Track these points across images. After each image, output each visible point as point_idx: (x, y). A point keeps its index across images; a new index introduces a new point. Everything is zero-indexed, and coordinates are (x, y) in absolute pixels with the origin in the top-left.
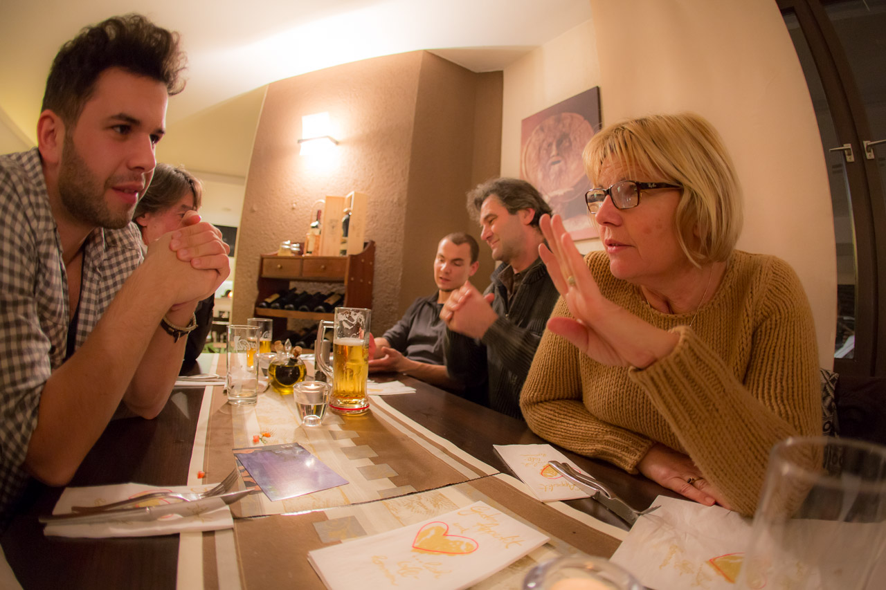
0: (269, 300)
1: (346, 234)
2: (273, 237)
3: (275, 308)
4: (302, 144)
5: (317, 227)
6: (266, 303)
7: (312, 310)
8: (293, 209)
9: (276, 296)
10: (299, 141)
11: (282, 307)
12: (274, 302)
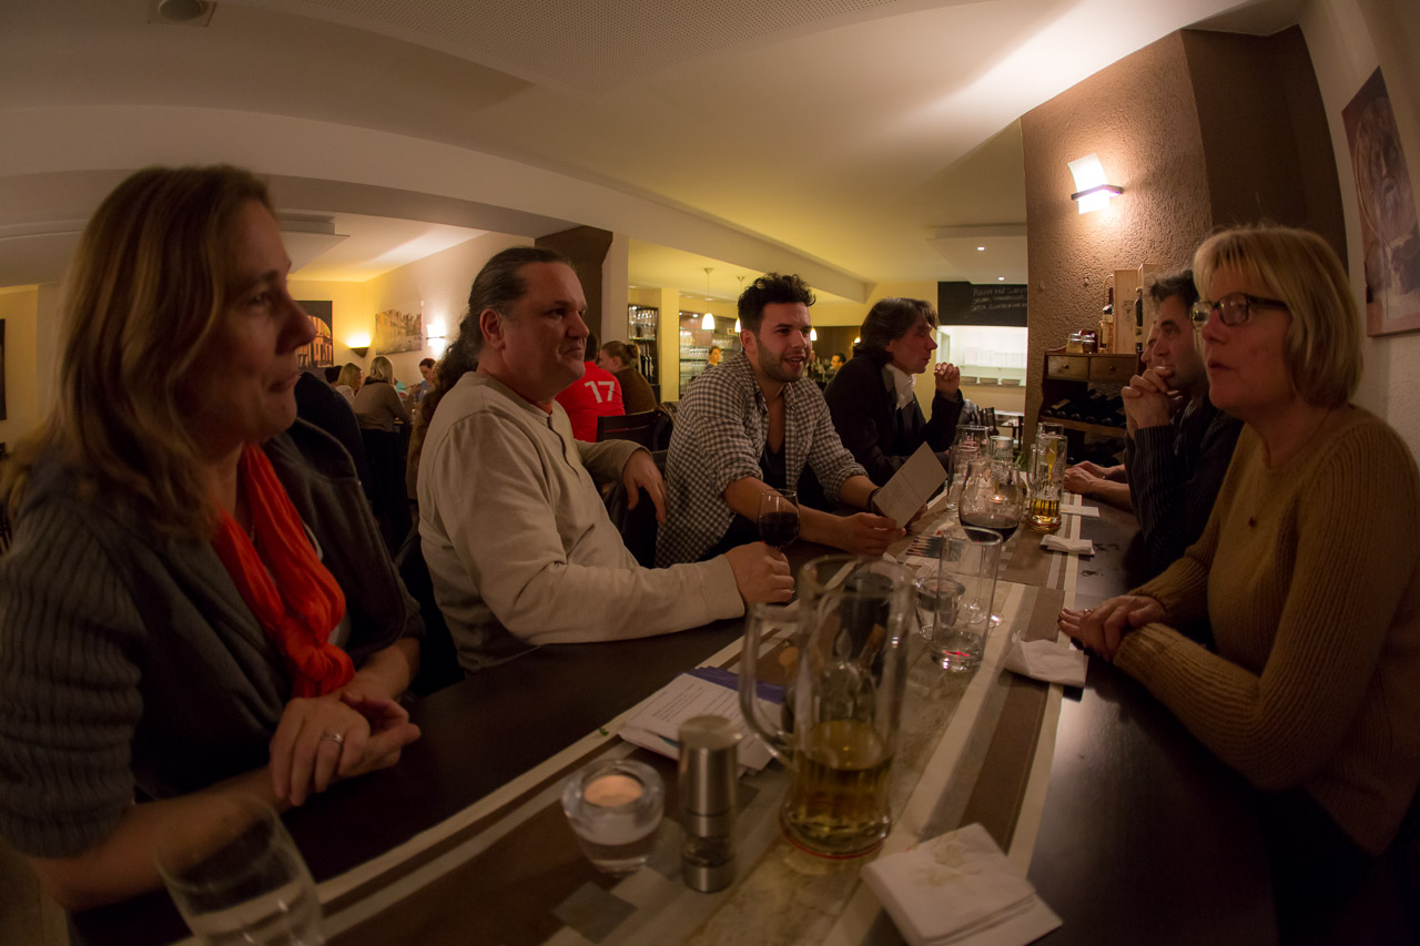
0: (1056, 407)
1: (1140, 323)
2: (1067, 322)
3: (1061, 417)
4: (1080, 200)
5: (1109, 312)
6: (1053, 410)
7: (1099, 423)
8: (1086, 285)
9: (1064, 402)
10: (1074, 196)
11: (1068, 417)
12: (1060, 410)
